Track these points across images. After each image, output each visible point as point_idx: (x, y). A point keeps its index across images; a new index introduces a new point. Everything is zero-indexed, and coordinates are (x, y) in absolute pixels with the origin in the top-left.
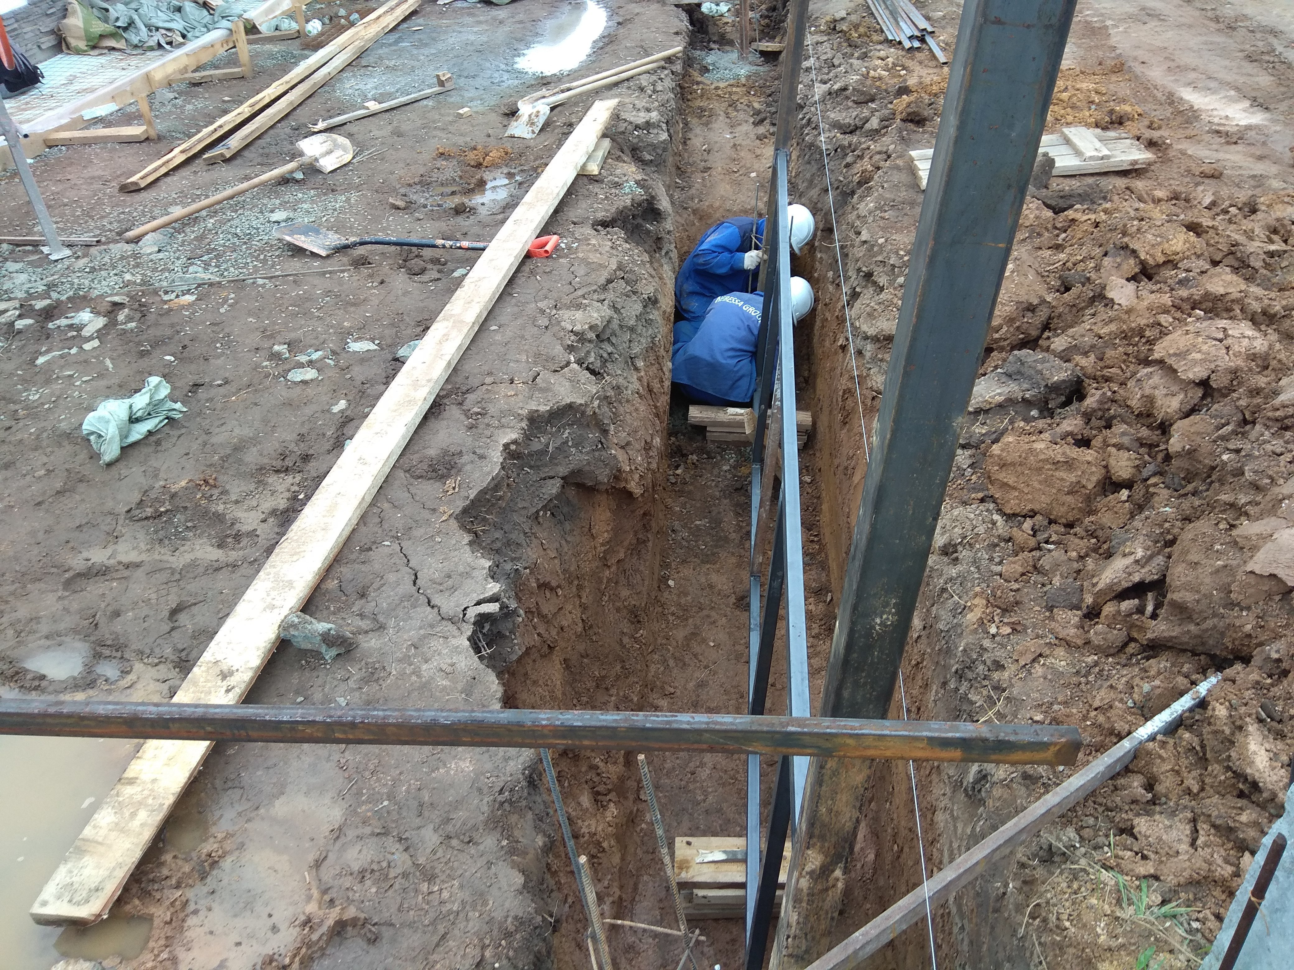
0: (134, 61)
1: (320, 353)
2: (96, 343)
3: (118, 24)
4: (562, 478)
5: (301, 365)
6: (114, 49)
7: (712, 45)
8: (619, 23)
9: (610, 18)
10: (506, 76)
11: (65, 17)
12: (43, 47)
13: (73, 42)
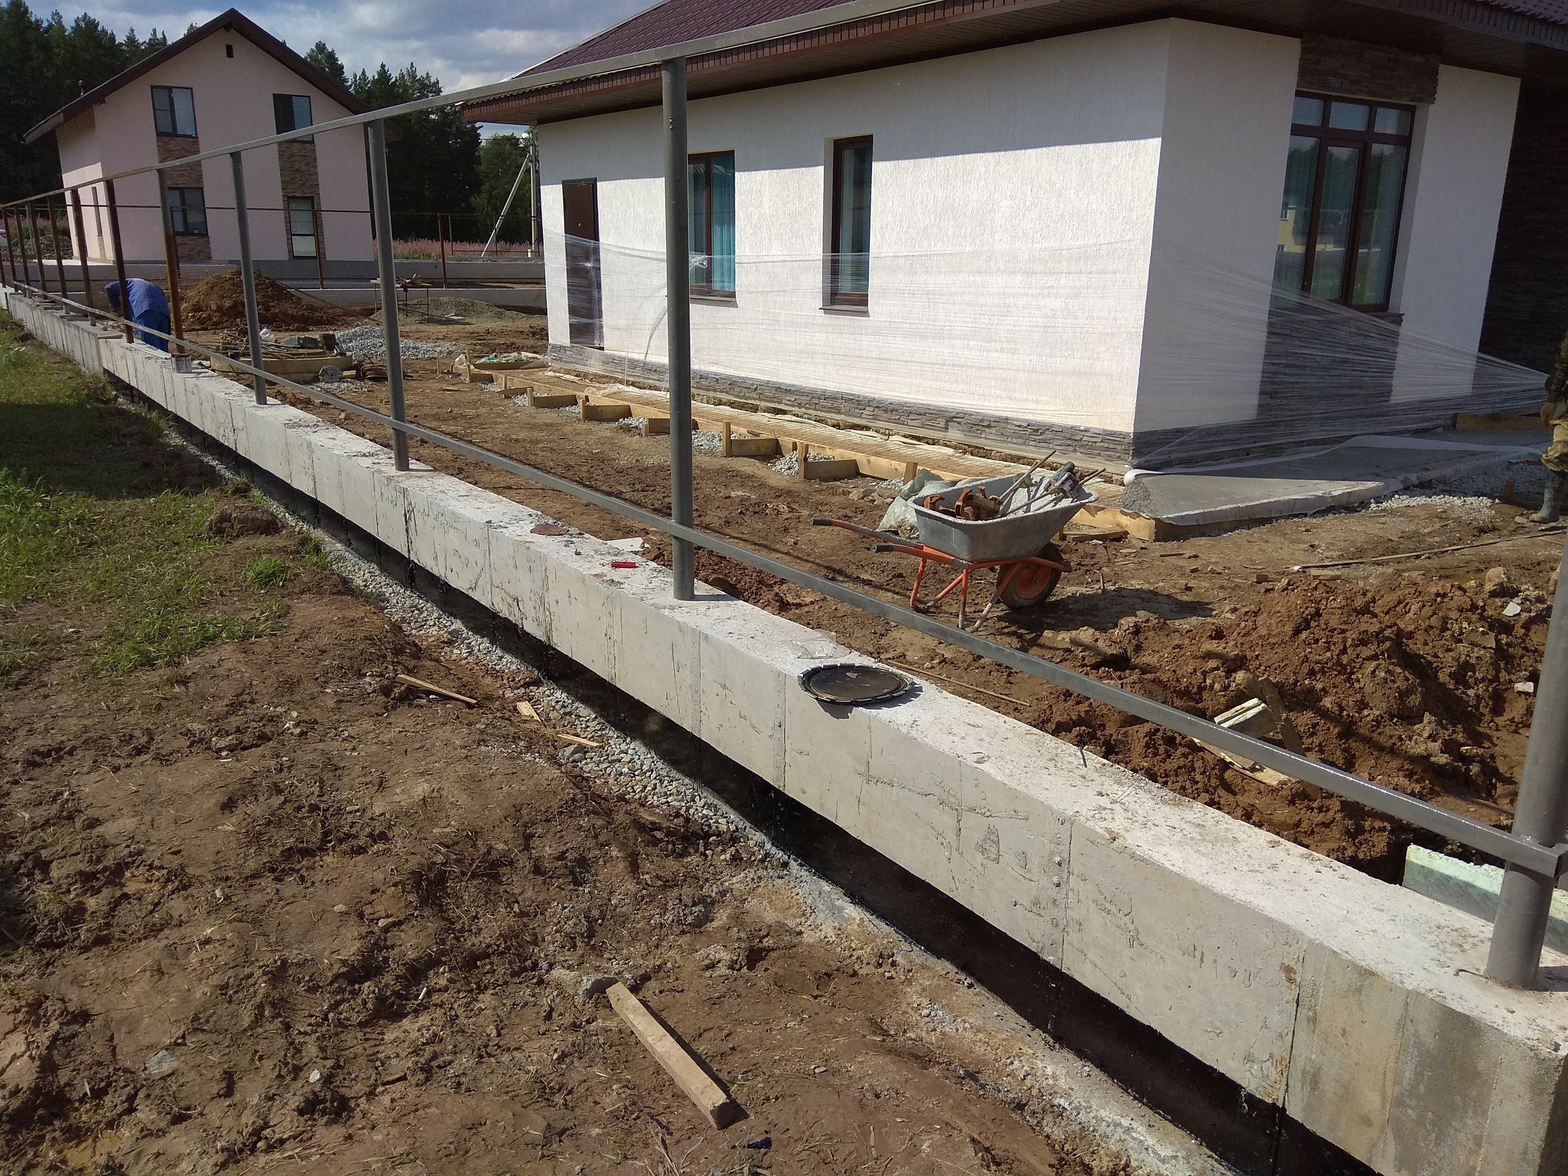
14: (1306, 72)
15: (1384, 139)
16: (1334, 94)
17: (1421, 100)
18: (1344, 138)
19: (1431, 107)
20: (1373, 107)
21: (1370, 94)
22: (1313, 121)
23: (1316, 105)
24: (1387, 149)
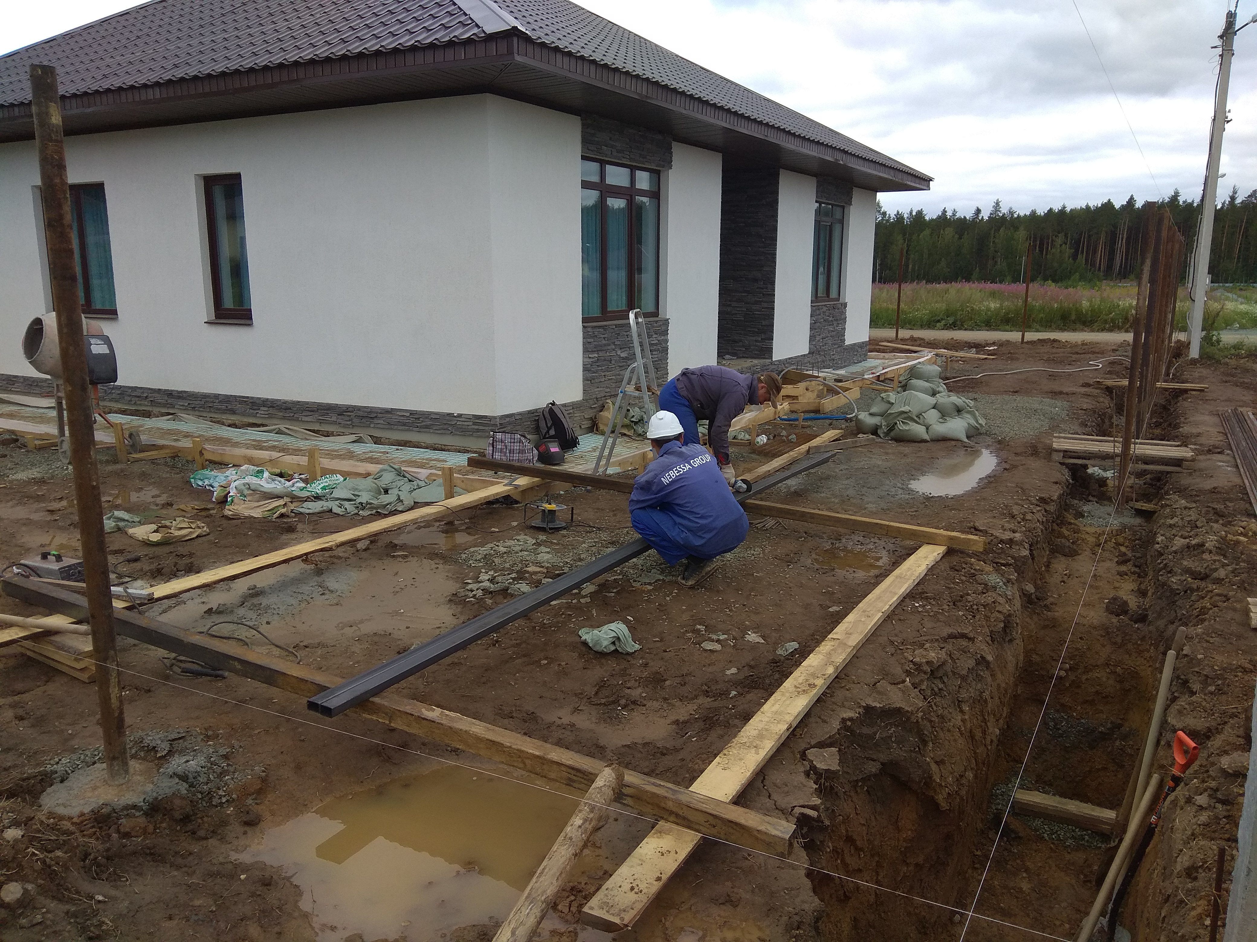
0: (635, 444)
1: (726, 636)
2: (588, 600)
3: (632, 419)
4: (882, 764)
5: (713, 641)
6: (625, 434)
7: (1091, 498)
8: (1005, 469)
9: (998, 464)
10: (900, 491)
11: (601, 411)
12: (583, 427)
13: (601, 427)
14: (586, 141)
15: (642, 193)
16: (607, 159)
17: (663, 166)
18: (616, 192)
19: (670, 170)
20: (633, 169)
21: (631, 159)
22: (595, 179)
23: (595, 166)
24: (645, 200)
